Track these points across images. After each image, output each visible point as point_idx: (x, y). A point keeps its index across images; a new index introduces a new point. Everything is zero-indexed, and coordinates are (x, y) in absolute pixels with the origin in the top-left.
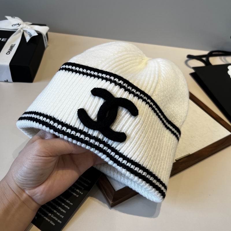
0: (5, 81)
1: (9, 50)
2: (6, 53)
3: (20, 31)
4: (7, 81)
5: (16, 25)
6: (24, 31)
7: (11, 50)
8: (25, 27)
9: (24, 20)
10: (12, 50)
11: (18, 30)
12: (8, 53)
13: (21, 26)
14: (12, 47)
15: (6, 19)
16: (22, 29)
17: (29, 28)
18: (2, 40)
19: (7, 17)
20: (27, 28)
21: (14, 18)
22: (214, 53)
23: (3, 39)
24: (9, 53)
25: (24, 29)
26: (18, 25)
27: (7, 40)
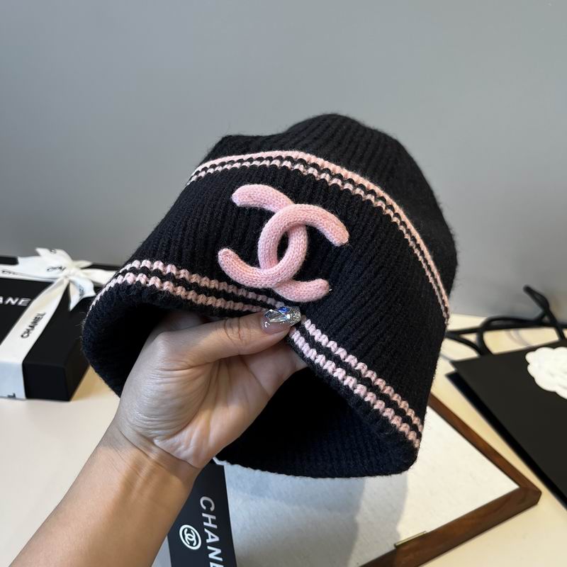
0: (10, 397)
1: (30, 326)
2: (21, 333)
3: (61, 283)
4: (14, 397)
5: (55, 268)
6: (70, 282)
7: (32, 327)
8: (74, 275)
9: (75, 257)
10: (36, 327)
11: (59, 280)
12: (26, 334)
13: (65, 272)
14: (36, 320)
15: (37, 254)
16: (66, 277)
17: (82, 275)
18: (20, 303)
19: (40, 250)
20: (78, 276)
21: (55, 253)
22: (495, 323)
23: (22, 301)
24: (28, 335)
25: (72, 278)
26: (59, 270)
27: (29, 304)
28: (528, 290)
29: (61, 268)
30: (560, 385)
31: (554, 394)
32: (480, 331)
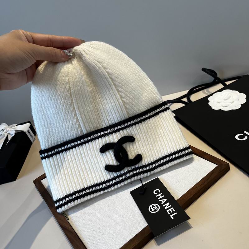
3: (4, 135)
13: (5, 131)
17: (12, 130)
28: (204, 70)
29: (2, 130)
32: (188, 96)
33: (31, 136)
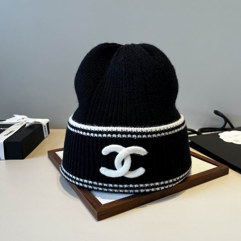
1: (8, 133)
2: (5, 135)
3: (23, 123)
5: (20, 119)
7: (10, 133)
15: (14, 116)
16: (25, 121)
20: (30, 120)
21: (21, 116)
23: (6, 128)
24: (7, 135)
28: (216, 112)
29: (23, 118)
30: (234, 140)
31: (232, 143)
33: (46, 132)
